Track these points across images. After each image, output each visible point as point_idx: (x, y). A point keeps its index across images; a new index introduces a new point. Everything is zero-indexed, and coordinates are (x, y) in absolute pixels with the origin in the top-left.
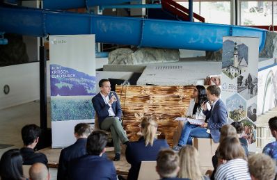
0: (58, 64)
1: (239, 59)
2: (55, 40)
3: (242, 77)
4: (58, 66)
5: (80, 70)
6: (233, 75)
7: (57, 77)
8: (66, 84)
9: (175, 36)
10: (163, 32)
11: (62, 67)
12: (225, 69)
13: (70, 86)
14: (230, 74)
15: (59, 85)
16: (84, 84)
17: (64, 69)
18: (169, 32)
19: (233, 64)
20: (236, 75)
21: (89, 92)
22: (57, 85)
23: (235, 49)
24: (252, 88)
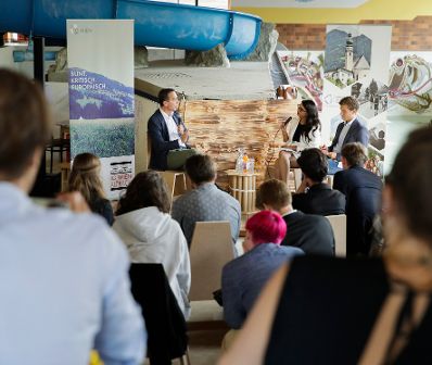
0: (81, 67)
1: (354, 58)
2: (75, 26)
3: (359, 85)
4: (81, 71)
5: (112, 77)
6: (344, 82)
7: (79, 88)
8: (92, 101)
9: (160, 27)
10: (145, 20)
11: (87, 73)
12: (331, 74)
13: (98, 103)
14: (338, 81)
15: (83, 102)
16: (118, 99)
17: (89, 75)
18: (152, 20)
19: (344, 65)
20: (349, 83)
21: (125, 112)
22: (79, 101)
23: (349, 43)
24: (377, 101)
